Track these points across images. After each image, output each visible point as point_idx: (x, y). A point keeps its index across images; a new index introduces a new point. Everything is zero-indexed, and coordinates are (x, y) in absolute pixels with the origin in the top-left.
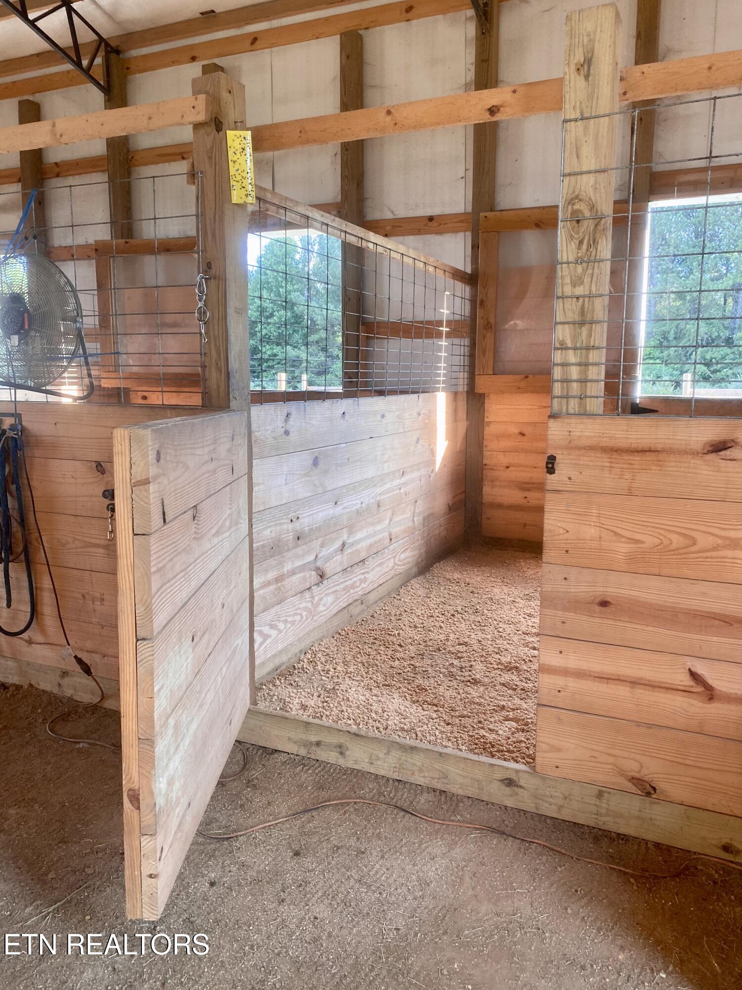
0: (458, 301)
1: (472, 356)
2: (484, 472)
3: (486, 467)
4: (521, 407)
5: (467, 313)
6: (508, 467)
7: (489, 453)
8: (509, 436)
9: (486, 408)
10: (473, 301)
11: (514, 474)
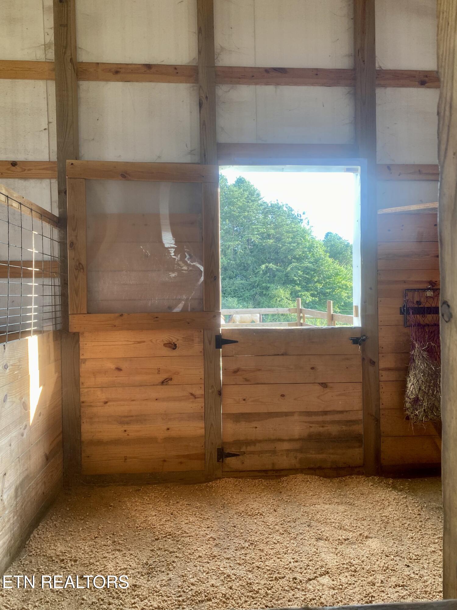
0: (47, 241)
1: (64, 296)
2: (82, 409)
3: (84, 404)
4: (116, 343)
5: (57, 253)
6: (106, 403)
7: (86, 390)
8: (106, 372)
9: (81, 345)
10: (63, 244)
11: (113, 409)
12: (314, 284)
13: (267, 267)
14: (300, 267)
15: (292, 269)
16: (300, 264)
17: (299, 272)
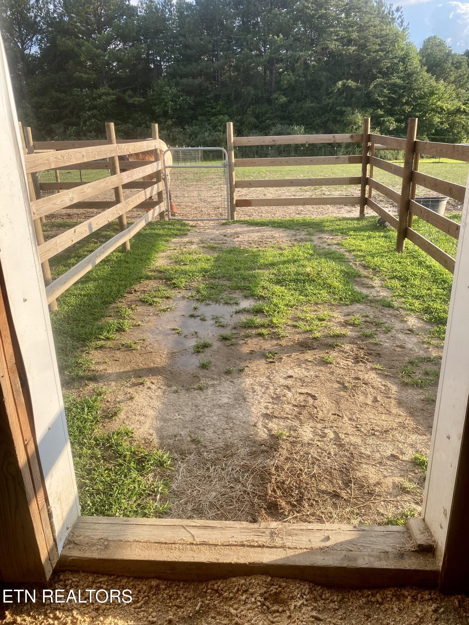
12: (401, 106)
13: (344, 85)
14: (386, 83)
15: (375, 87)
16: (387, 80)
17: (385, 90)
